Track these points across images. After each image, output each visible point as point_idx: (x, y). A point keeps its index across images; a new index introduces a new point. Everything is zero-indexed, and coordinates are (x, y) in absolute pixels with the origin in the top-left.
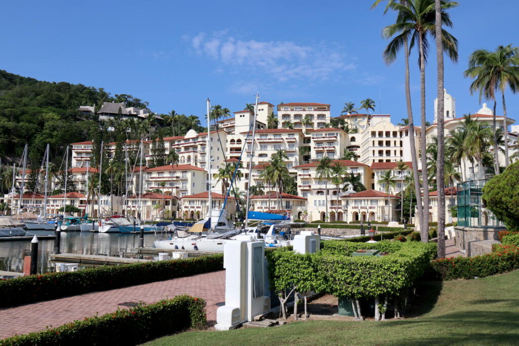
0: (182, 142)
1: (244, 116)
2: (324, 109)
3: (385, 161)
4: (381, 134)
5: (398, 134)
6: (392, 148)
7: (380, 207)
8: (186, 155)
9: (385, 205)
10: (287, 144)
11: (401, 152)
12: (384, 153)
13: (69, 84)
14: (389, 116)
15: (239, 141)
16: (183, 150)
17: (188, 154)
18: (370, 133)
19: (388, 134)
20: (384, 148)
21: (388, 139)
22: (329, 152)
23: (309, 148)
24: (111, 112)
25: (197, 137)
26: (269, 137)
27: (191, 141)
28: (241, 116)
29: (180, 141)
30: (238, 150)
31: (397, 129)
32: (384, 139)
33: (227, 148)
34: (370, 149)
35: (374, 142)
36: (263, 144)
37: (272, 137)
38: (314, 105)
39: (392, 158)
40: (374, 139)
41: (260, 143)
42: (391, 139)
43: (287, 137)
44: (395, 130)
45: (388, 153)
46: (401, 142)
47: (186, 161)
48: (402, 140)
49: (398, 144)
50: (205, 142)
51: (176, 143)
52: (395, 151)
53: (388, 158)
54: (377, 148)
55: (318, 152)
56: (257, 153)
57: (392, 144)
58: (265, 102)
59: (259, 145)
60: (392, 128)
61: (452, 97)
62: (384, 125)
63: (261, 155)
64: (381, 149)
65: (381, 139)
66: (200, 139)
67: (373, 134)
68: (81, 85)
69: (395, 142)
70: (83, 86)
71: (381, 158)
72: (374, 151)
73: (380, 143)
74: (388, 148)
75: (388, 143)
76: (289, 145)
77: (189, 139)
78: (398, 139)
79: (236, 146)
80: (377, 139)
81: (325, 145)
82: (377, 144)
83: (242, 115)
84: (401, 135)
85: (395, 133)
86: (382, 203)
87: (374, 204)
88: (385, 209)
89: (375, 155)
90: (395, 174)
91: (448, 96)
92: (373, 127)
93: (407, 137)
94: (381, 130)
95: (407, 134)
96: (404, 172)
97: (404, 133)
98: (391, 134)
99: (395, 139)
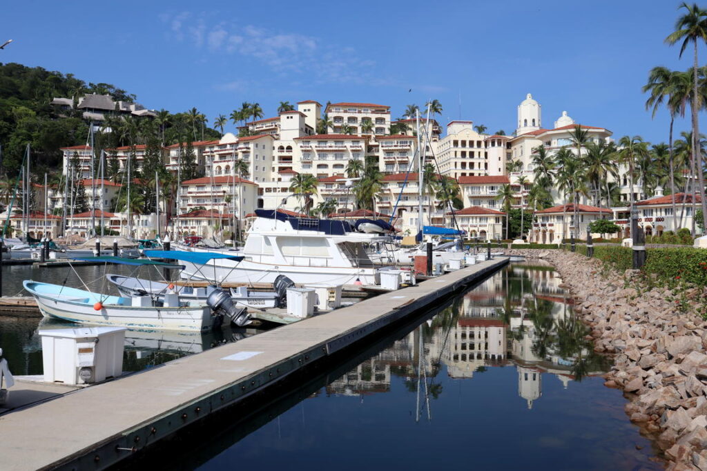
0: (216, 149)
1: (292, 117)
2: (382, 112)
3: (468, 175)
4: (464, 143)
5: (483, 144)
6: (475, 160)
7: (491, 225)
8: (223, 165)
9: (495, 223)
10: (351, 153)
11: (486, 165)
12: (468, 165)
13: (22, 66)
14: (470, 123)
15: (289, 148)
16: (217, 158)
17: (226, 164)
18: (452, 142)
19: (471, 143)
20: (468, 160)
21: (472, 150)
22: (401, 163)
23: (377, 159)
24: (97, 107)
25: (237, 143)
26: (328, 144)
27: (228, 147)
28: (288, 118)
29: (213, 147)
30: (289, 159)
31: (482, 138)
32: (468, 149)
33: (274, 157)
34: (452, 160)
35: (456, 152)
36: (323, 153)
37: (333, 144)
38: (371, 107)
39: (476, 171)
40: (456, 149)
41: (318, 151)
42: (475, 149)
43: (351, 144)
44: (479, 139)
45: (472, 165)
46: (486, 154)
47: (223, 172)
48: (487, 150)
49: (483, 155)
50: (249, 148)
51: (207, 150)
52: (479, 164)
53: (472, 171)
54: (460, 160)
55: (388, 164)
56: (315, 163)
57: (476, 155)
58: (312, 100)
59: (316, 154)
60: (476, 137)
62: (468, 133)
63: (319, 166)
64: (464, 160)
65: (464, 150)
66: (241, 146)
67: (456, 143)
68: (40, 68)
69: (479, 153)
70: (44, 69)
71: (464, 171)
72: (456, 163)
73: (463, 154)
74: (472, 160)
75: (472, 154)
76: (353, 155)
77: (225, 145)
78: (482, 150)
79: (285, 154)
80: (460, 149)
81: (396, 155)
82: (459, 155)
83: (290, 116)
84: (486, 146)
85: (479, 143)
86: (492, 221)
87: (483, 223)
88: (496, 227)
89: (457, 168)
90: (488, 190)
91: (534, 102)
92: (455, 135)
93: (494, 148)
94: (463, 139)
95: (493, 145)
96: (497, 187)
97: (490, 144)
98: (475, 144)
99: (479, 150)
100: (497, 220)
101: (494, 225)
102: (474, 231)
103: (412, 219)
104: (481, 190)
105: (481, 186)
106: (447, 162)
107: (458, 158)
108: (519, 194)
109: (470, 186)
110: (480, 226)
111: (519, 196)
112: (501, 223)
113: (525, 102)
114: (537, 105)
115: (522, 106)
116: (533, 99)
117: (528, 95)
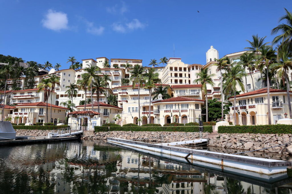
2: (138, 62)
4: (176, 69)
5: (187, 69)
6: (183, 79)
7: (192, 110)
9: (195, 109)
10: (114, 77)
11: (189, 81)
12: (179, 81)
14: (180, 59)
18: (169, 68)
19: (180, 69)
20: (179, 78)
21: (181, 72)
25: (56, 73)
26: (101, 72)
29: (46, 76)
31: (186, 66)
32: (178, 72)
33: (75, 81)
34: (169, 78)
35: (171, 74)
37: (104, 72)
38: (132, 59)
40: (171, 72)
42: (183, 72)
43: (114, 72)
44: (185, 67)
45: (181, 81)
46: (189, 75)
48: (189, 73)
49: (187, 76)
51: (43, 78)
52: (185, 80)
54: (174, 78)
57: (183, 75)
60: (183, 65)
61: (218, 51)
62: (178, 63)
64: (176, 78)
65: (176, 72)
67: (171, 69)
69: (185, 74)
72: (172, 80)
73: (176, 75)
74: (181, 78)
75: (181, 75)
76: (115, 78)
78: (187, 72)
80: (174, 72)
82: (173, 75)
84: (189, 70)
85: (185, 69)
86: (193, 107)
87: (184, 108)
88: (195, 111)
89: (172, 83)
90: (190, 92)
91: (214, 49)
92: (171, 64)
93: (193, 71)
94: (176, 66)
95: (193, 69)
96: (196, 90)
97: (191, 69)
98: (183, 69)
99: (185, 72)
100: (197, 106)
101: (194, 110)
102: (177, 116)
103: (129, 108)
104: (186, 92)
105: (186, 90)
106: (167, 80)
107: (173, 77)
108: (210, 95)
109: (179, 90)
110: (182, 111)
111: (211, 96)
112: (200, 109)
113: (210, 50)
114: (216, 51)
115: (208, 52)
116: (214, 48)
117: (212, 47)
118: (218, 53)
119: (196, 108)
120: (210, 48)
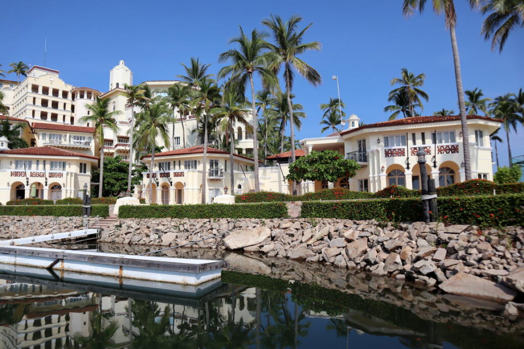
4: (45, 90)
5: (70, 95)
6: (60, 112)
11: (72, 118)
12: (49, 116)
14: (57, 72)
18: (30, 87)
19: (56, 93)
20: (50, 111)
21: (55, 99)
31: (69, 88)
32: (50, 98)
34: (28, 107)
35: (34, 99)
40: (35, 95)
42: (60, 99)
44: (66, 90)
45: (54, 116)
46: (73, 107)
48: (74, 103)
49: (69, 108)
52: (64, 116)
54: (39, 109)
57: (61, 106)
60: (62, 86)
62: (52, 79)
64: (44, 110)
65: (45, 97)
67: (35, 88)
69: (65, 104)
72: (34, 112)
73: (44, 103)
74: (55, 111)
75: (55, 105)
78: (69, 101)
80: (40, 96)
82: (39, 102)
84: (73, 98)
85: (65, 94)
86: (74, 169)
87: (57, 170)
90: (72, 140)
91: (126, 68)
92: (35, 79)
93: (82, 100)
94: (46, 85)
95: (82, 97)
96: (84, 138)
97: (79, 95)
98: (60, 94)
99: (64, 101)
100: (83, 167)
101: (76, 175)
102: (39, 184)
104: (63, 139)
105: (63, 135)
106: (23, 110)
107: (37, 106)
108: (111, 148)
109: (48, 133)
110: (51, 175)
111: (111, 151)
112: (89, 173)
113: (117, 67)
114: (129, 72)
115: (114, 69)
116: (125, 65)
117: (122, 62)
118: (132, 76)
119: (81, 172)
120: (118, 64)
